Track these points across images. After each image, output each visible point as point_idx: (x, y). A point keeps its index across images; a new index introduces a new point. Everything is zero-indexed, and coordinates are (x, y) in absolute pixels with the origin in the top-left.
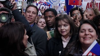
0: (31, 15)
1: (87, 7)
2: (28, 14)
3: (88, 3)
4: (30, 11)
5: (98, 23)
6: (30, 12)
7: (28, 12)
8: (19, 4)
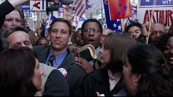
0: (58, 36)
1: (145, 18)
2: (54, 35)
3: (147, 11)
4: (56, 29)
5: (165, 45)
6: (56, 31)
7: (54, 32)
8: (33, 16)
